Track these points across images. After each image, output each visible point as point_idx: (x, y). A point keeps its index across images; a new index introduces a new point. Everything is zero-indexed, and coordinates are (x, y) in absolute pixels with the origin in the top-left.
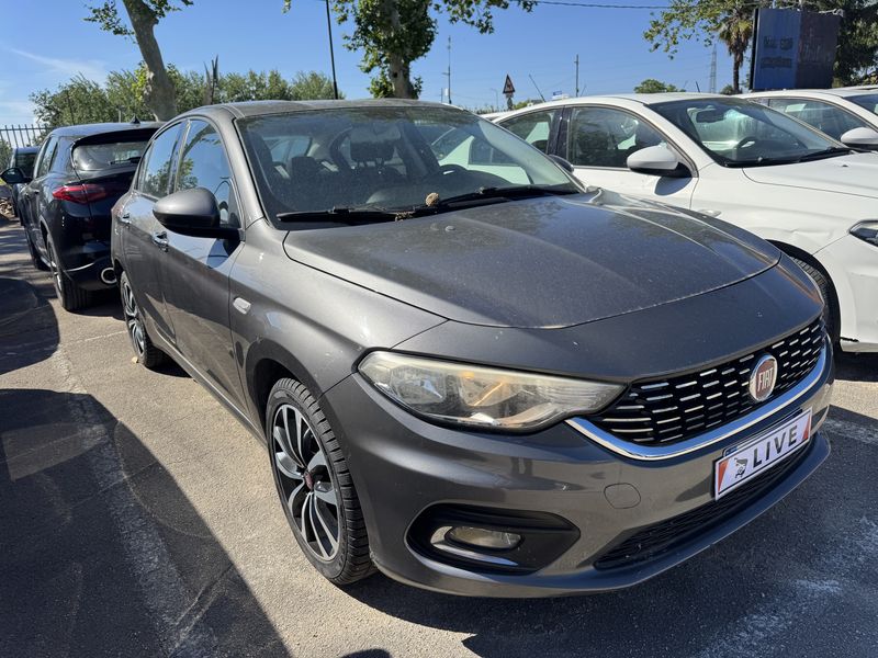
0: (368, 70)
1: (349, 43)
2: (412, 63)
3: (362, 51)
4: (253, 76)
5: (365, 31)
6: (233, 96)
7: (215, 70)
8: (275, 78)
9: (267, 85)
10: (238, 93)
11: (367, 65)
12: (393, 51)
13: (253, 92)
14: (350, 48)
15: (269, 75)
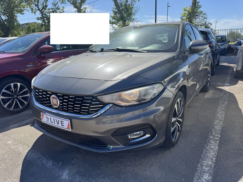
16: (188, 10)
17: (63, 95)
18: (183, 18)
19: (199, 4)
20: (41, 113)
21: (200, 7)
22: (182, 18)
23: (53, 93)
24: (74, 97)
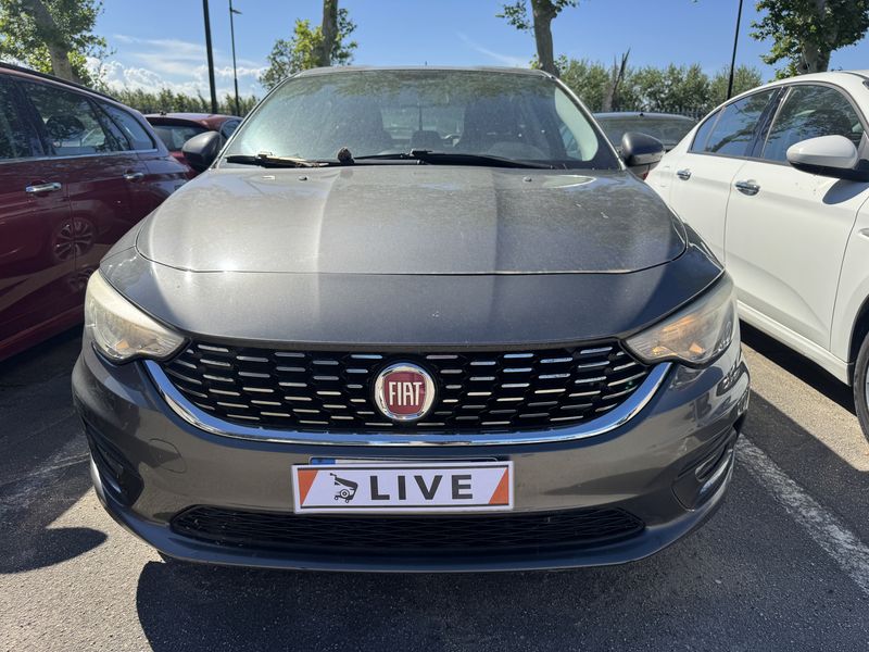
0: (772, 61)
1: (757, 31)
2: (833, 52)
3: (771, 39)
4: (672, 71)
5: (777, 17)
6: (646, 89)
7: (624, 63)
8: (695, 72)
9: (684, 80)
10: (651, 86)
11: (773, 56)
12: (808, 38)
13: (668, 86)
14: (757, 37)
15: (689, 69)
16: (314, 35)
17: (464, 358)
18: (278, 60)
19: (348, 20)
20: (295, 468)
21: (351, 30)
22: (274, 59)
23: (392, 357)
24: (531, 355)
